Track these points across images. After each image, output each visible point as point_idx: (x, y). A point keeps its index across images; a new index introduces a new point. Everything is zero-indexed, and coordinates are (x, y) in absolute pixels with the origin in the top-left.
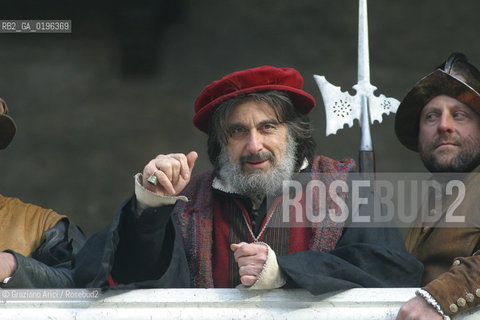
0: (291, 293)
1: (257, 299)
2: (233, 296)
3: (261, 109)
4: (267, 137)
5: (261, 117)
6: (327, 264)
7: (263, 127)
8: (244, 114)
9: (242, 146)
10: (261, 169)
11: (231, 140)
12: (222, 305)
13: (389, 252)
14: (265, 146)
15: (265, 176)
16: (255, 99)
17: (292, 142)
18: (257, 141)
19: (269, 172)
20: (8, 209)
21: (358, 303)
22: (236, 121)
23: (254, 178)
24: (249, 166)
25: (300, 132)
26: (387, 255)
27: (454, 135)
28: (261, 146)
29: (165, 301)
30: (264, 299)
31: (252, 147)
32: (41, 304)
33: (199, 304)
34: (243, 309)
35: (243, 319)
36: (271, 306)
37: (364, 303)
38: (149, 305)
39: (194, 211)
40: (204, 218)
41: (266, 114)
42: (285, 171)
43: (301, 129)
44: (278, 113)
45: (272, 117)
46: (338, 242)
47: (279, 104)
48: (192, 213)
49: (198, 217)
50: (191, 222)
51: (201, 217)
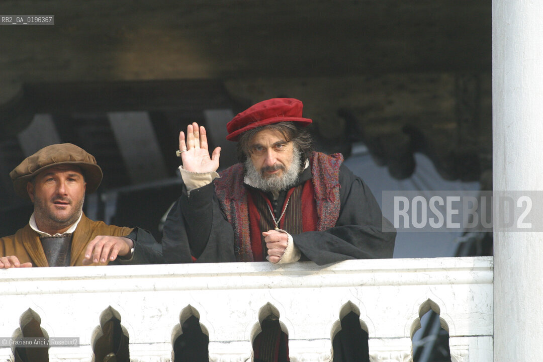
0: (305, 264)
1: (281, 270)
2: (264, 268)
3: (274, 135)
4: (279, 154)
5: (275, 140)
6: (328, 243)
7: (276, 146)
8: (263, 138)
9: (263, 161)
10: (276, 175)
11: (253, 155)
12: (257, 274)
13: (372, 230)
14: (278, 160)
15: (279, 178)
16: (270, 128)
17: (297, 152)
18: (273, 157)
19: (281, 176)
21: (351, 271)
22: (256, 143)
23: (271, 180)
24: (267, 173)
25: (302, 144)
26: (372, 233)
28: (275, 161)
29: (217, 272)
30: (286, 269)
31: (269, 163)
32: (130, 276)
33: (240, 274)
34: (271, 276)
35: (272, 285)
36: (291, 274)
37: (356, 270)
38: (206, 275)
39: (233, 199)
40: (241, 205)
41: (278, 137)
42: (293, 173)
43: (303, 143)
44: (286, 136)
45: (282, 139)
46: (337, 222)
47: (287, 130)
48: (232, 200)
49: (237, 205)
50: (232, 207)
51: (240, 204)
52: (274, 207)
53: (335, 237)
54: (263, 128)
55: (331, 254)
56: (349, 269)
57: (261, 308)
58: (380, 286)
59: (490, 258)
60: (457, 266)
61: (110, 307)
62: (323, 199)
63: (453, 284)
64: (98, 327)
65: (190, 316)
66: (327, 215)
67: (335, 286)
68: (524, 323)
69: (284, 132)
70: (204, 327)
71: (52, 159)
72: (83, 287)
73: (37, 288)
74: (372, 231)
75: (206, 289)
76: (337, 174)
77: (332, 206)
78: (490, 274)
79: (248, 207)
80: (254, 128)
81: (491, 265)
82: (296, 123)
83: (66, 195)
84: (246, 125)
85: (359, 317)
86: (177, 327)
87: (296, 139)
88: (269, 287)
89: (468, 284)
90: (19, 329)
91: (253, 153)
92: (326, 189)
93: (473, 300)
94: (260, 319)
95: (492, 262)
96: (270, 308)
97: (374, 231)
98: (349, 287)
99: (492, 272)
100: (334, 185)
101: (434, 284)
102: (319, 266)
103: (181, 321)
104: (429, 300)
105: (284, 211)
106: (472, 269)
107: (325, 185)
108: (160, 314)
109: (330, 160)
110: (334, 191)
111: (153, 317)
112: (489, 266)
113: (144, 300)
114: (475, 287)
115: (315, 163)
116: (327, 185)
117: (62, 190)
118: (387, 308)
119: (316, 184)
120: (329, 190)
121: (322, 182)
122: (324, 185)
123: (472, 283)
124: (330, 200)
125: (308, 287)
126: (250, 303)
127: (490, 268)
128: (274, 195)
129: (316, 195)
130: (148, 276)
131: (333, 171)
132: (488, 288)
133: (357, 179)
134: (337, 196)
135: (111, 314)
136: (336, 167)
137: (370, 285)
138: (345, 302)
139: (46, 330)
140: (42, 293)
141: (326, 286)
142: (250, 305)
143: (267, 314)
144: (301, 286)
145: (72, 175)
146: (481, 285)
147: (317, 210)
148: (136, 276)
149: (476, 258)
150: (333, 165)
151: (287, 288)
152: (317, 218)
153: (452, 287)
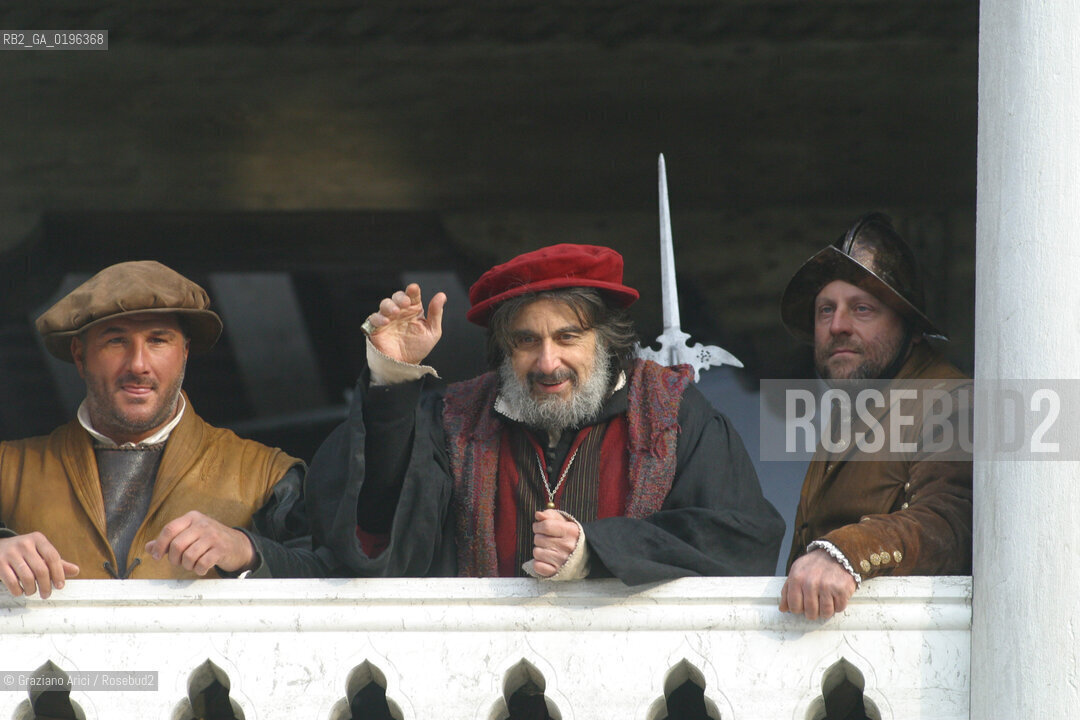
0: (598, 586)
1: (553, 595)
2: (516, 589)
3: (559, 312)
4: (567, 350)
5: (559, 322)
6: (648, 541)
7: (562, 337)
8: (536, 318)
9: (531, 361)
10: (558, 394)
11: (516, 351)
12: (502, 602)
13: (736, 519)
14: (563, 361)
15: (563, 403)
17: (603, 353)
18: (553, 356)
19: (569, 397)
20: (218, 447)
21: (689, 599)
22: (523, 327)
23: (547, 405)
24: (540, 387)
25: (615, 338)
26: (734, 524)
27: (854, 338)
28: (557, 363)
30: (560, 594)
31: (544, 367)
32: (250, 601)
33: (469, 602)
34: (530, 607)
35: (531, 624)
36: (569, 603)
37: (698, 599)
38: (400, 602)
39: (473, 439)
40: (487, 452)
41: (565, 318)
42: (592, 394)
43: (617, 335)
44: (582, 317)
45: (574, 322)
46: (666, 498)
47: (584, 305)
48: (470, 440)
49: (479, 450)
50: (468, 454)
51: (483, 450)
52: (548, 461)
53: (661, 531)
54: (536, 296)
55: (653, 565)
56: (686, 596)
57: (508, 670)
58: (746, 632)
59: (966, 579)
60: (900, 595)
61: (209, 662)
62: (643, 450)
63: (892, 629)
64: (184, 702)
65: (368, 682)
66: (648, 482)
67: (658, 629)
68: (1031, 710)
69: (578, 309)
70: (395, 705)
71: (117, 305)
72: (156, 622)
73: (65, 620)
74: (735, 522)
75: (400, 630)
76: (676, 404)
77: (658, 466)
78: (963, 613)
79: (499, 460)
80: (519, 296)
81: (967, 593)
82: (603, 293)
83: (146, 373)
84: (504, 290)
85: (703, 691)
86: (340, 703)
87: (603, 327)
88: (525, 629)
89: (920, 629)
90: (26, 702)
91: (516, 346)
92: (651, 431)
93: (931, 663)
94: (506, 691)
95: (970, 588)
96: (527, 670)
97: (739, 522)
98: (684, 632)
99: (969, 607)
100: (667, 425)
101: (853, 629)
102: (629, 588)
103: (350, 692)
104: (843, 661)
105: (566, 472)
106: (930, 601)
107: (650, 424)
108: (307, 678)
109: (667, 377)
110: (666, 436)
111: (293, 683)
112: (963, 596)
113: (277, 649)
114: (935, 637)
115: (637, 381)
116: (654, 425)
117: (139, 363)
118: (759, 675)
119: (633, 422)
120: (656, 433)
121: (646, 417)
122: (647, 423)
123: (928, 629)
124: (656, 453)
125: (603, 629)
126: (487, 659)
127: (966, 599)
128: (551, 438)
129: (630, 442)
130: (286, 602)
131: (668, 398)
132: (961, 640)
133: (717, 418)
134: (672, 446)
135: (210, 675)
136: (676, 390)
137: (727, 628)
138: (675, 661)
139: (80, 704)
140: (74, 631)
141: (639, 628)
142: (487, 663)
143: (520, 682)
144: (589, 627)
145: (160, 333)
146: (947, 633)
147: (629, 471)
148: (263, 602)
149: (937, 578)
150: (671, 385)
151: (560, 630)
152: (627, 487)
153: (888, 635)
